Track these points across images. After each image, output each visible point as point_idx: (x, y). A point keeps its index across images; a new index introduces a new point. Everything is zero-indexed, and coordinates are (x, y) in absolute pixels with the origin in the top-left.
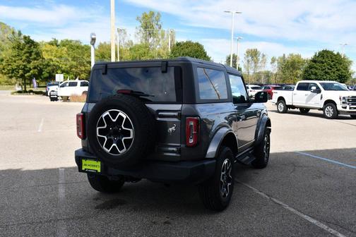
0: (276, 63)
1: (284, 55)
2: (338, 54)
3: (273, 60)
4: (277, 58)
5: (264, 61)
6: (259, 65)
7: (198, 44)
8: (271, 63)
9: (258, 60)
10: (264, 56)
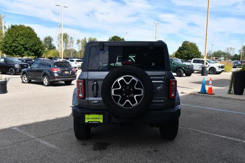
0: (80, 44)
1: (85, 38)
2: (123, 39)
3: (78, 41)
4: (81, 40)
5: (72, 42)
6: (69, 44)
7: (29, 27)
8: (77, 43)
9: (67, 41)
10: (71, 38)
